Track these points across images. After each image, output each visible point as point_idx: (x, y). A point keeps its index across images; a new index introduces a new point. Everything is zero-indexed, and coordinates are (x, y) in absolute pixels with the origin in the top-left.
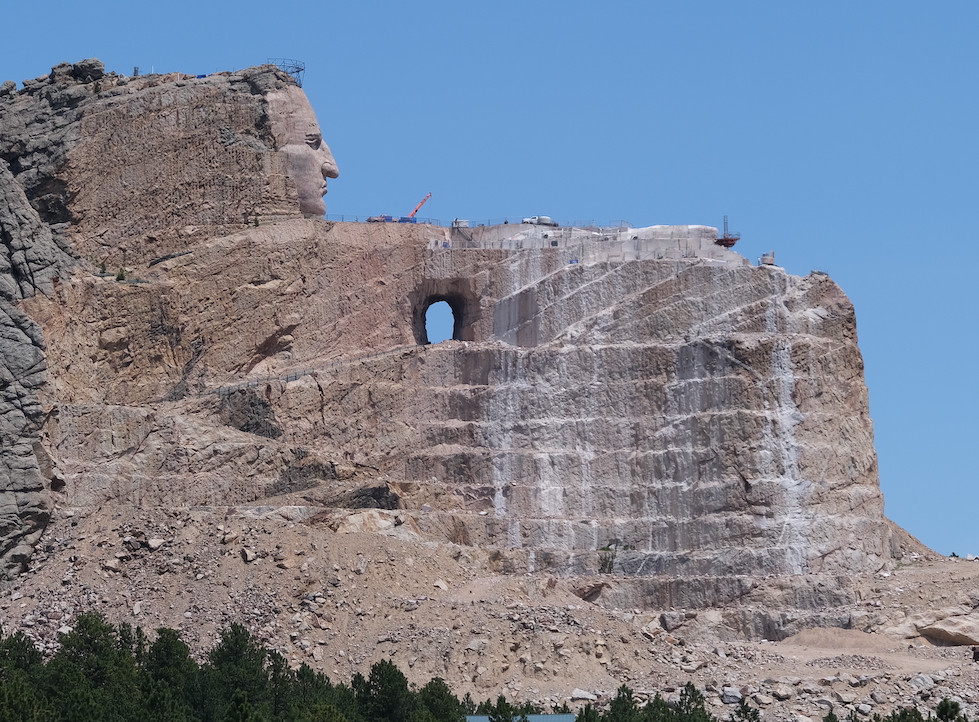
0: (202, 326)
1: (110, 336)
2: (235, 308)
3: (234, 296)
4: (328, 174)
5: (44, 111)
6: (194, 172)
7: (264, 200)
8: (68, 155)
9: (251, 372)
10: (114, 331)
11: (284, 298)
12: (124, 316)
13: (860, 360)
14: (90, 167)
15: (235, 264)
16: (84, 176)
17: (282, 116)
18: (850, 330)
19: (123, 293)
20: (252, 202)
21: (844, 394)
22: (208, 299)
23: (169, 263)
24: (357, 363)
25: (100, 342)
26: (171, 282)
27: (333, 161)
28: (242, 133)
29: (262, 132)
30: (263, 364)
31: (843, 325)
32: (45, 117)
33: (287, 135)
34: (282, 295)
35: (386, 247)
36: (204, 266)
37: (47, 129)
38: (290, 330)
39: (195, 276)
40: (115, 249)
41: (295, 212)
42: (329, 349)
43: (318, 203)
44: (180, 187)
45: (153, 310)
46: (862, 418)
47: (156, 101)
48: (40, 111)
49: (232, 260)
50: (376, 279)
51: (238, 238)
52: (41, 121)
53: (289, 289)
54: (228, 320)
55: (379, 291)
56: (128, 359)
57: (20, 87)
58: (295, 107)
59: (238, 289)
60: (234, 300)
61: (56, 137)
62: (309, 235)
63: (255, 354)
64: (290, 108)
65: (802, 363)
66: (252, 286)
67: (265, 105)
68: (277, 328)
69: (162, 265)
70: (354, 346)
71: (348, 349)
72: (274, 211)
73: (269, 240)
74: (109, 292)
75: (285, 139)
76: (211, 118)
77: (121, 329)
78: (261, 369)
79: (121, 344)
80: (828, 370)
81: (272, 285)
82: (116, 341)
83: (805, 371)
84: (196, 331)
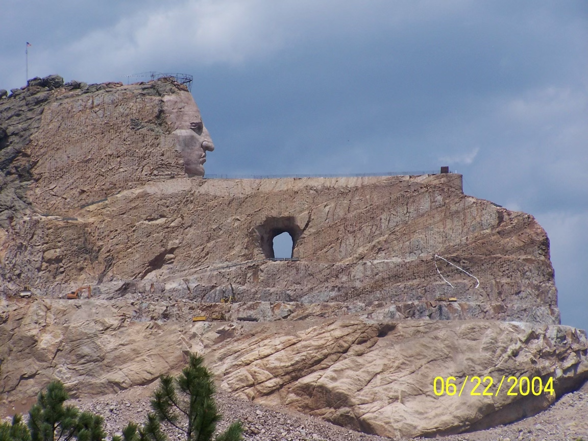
0: (112, 248)
1: (50, 254)
2: (135, 237)
3: (134, 228)
4: (206, 148)
5: (20, 109)
6: (113, 148)
7: (160, 166)
8: (31, 137)
9: (145, 278)
10: (52, 251)
11: (169, 229)
12: (59, 242)
13: (550, 270)
14: (46, 145)
15: (135, 208)
16: (42, 151)
17: (174, 111)
18: (544, 250)
19: (59, 226)
20: (152, 168)
21: (537, 292)
22: (117, 230)
23: (91, 208)
24: (215, 273)
25: (43, 258)
26: (91, 220)
27: (210, 140)
28: (146, 122)
29: (159, 121)
30: (154, 273)
31: (539, 247)
32: (21, 112)
33: (178, 123)
34: (167, 228)
35: (242, 196)
36: (115, 209)
37: (21, 121)
38: (172, 251)
39: (108, 216)
40: (60, 198)
41: (181, 174)
42: (199, 264)
43: (198, 168)
44: (105, 158)
45: (79, 238)
46: (550, 308)
47: (90, 101)
48: (17, 109)
49: (133, 205)
50: (233, 217)
51: (138, 191)
52: (18, 115)
53: (173, 224)
54: (129, 244)
55: (236, 225)
56: (62, 270)
57: (9, 93)
58: (183, 105)
59: (137, 224)
60: (134, 231)
61: (25, 125)
62: (187, 189)
63: (148, 266)
64: (180, 106)
65: (507, 272)
66: (147, 222)
67: (163, 104)
68: (163, 249)
69: (87, 208)
70: (217, 261)
71: (213, 263)
72: (167, 173)
73: (159, 192)
74: (50, 226)
75: (176, 126)
76: (126, 112)
77: (58, 250)
78: (152, 276)
79: (58, 260)
80: (526, 276)
81: (161, 221)
82: (54, 258)
83: (508, 277)
84: (108, 252)
